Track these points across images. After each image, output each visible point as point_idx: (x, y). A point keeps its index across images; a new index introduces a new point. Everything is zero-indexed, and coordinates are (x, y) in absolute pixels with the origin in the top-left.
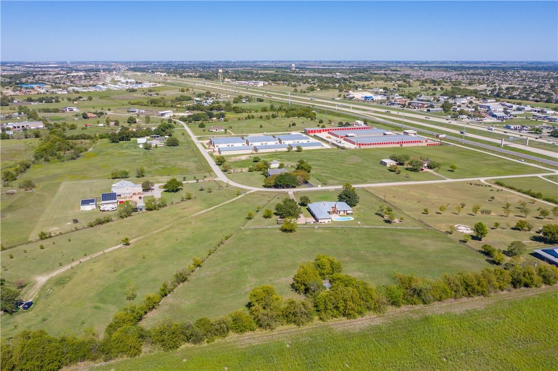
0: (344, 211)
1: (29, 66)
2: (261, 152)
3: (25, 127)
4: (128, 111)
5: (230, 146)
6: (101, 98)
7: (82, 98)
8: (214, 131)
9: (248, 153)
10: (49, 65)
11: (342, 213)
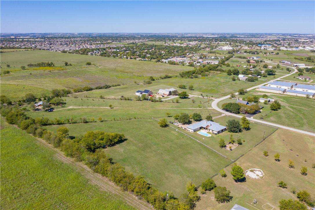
0: (212, 130)
1: (296, 36)
2: (288, 94)
3: (209, 63)
4: (280, 62)
5: (279, 87)
6: (285, 54)
7: (273, 53)
8: (300, 78)
9: (277, 93)
10: (307, 36)
11: (211, 131)
